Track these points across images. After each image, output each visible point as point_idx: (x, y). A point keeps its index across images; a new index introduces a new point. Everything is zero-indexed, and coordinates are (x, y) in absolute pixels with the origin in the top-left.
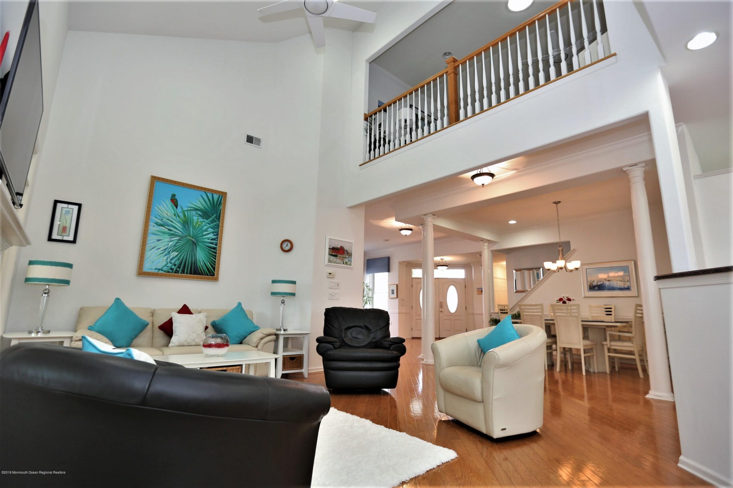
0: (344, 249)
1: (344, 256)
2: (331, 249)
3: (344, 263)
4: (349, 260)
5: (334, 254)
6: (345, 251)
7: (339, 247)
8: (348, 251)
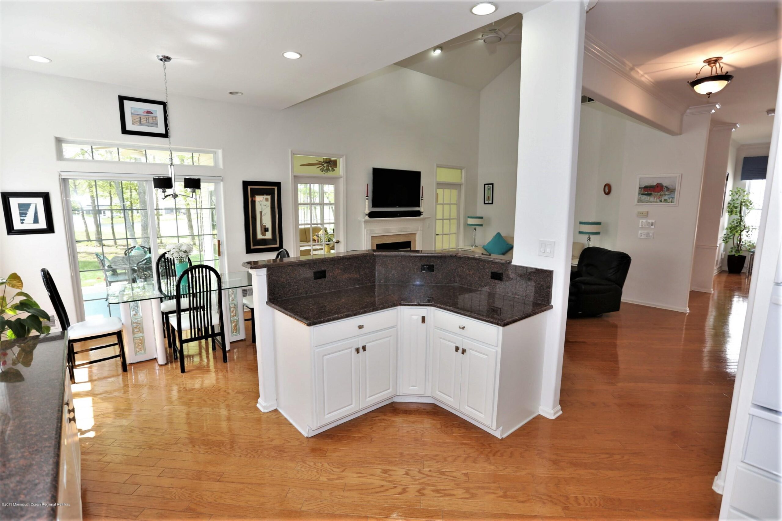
0: (663, 186)
1: (662, 194)
2: (643, 188)
3: (661, 201)
4: (669, 198)
5: (646, 193)
6: (664, 187)
7: (655, 184)
8: (669, 187)
